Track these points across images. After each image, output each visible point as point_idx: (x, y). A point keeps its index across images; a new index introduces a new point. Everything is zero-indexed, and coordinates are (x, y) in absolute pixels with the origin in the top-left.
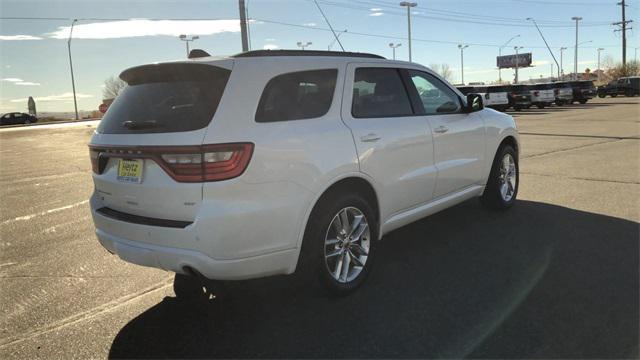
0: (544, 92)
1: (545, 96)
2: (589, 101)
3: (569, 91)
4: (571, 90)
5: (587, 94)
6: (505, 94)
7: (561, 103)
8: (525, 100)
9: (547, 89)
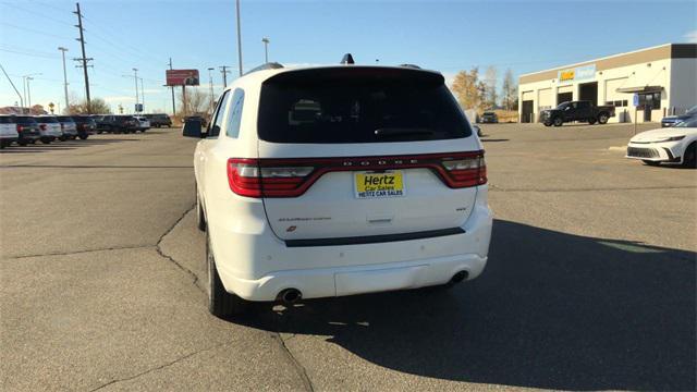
0: (52, 125)
1: (52, 130)
2: (90, 137)
3: (73, 126)
4: (75, 125)
5: (89, 129)
6: (14, 125)
7: (65, 138)
8: (33, 134)
9: (53, 122)
